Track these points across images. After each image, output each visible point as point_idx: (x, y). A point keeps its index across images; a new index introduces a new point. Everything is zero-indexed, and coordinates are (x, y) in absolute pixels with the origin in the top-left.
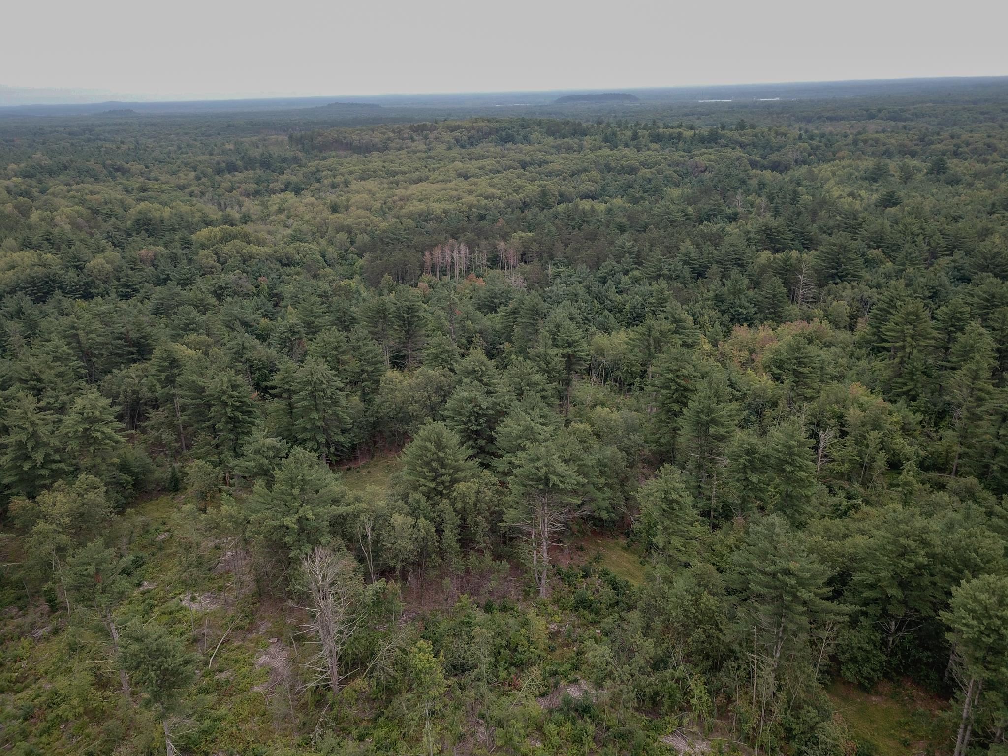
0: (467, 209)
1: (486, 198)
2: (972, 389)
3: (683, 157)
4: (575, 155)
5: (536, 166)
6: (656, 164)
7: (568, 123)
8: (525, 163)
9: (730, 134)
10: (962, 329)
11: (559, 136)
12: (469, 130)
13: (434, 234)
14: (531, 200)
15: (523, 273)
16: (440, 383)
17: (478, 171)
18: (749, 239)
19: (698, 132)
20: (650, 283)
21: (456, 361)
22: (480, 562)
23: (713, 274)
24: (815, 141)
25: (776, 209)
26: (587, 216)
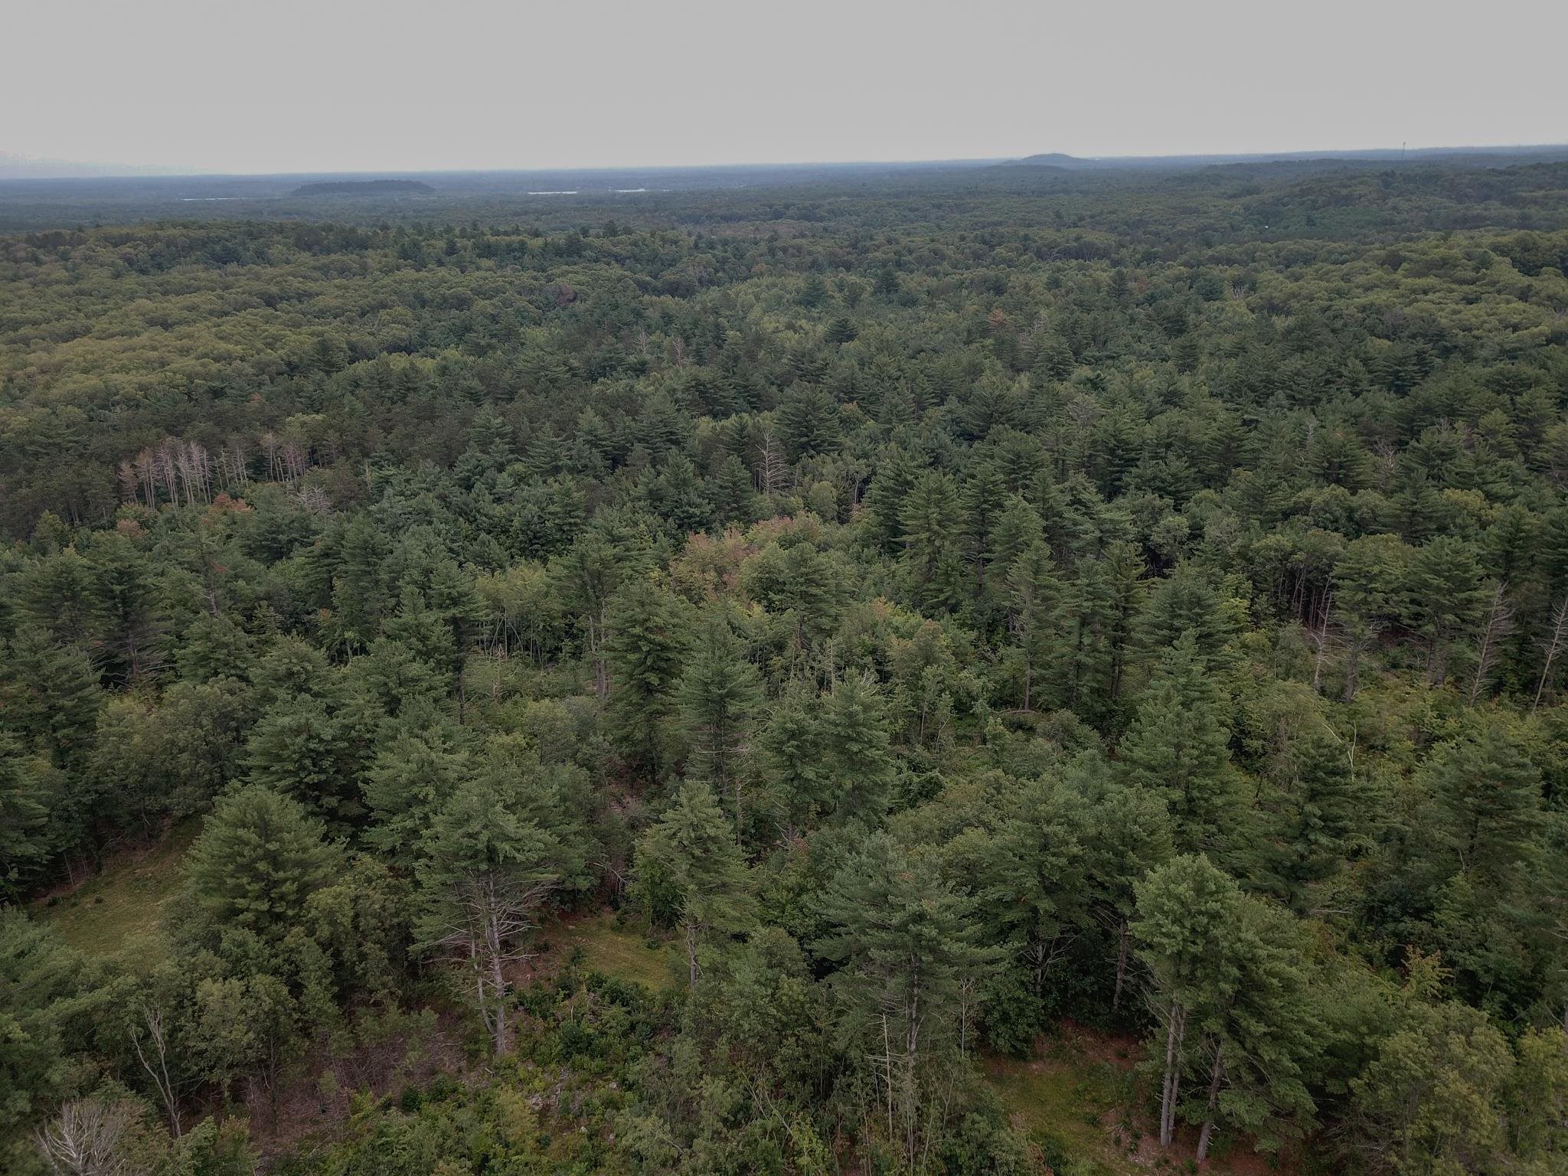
0: (185, 381)
1: (217, 360)
2: (1036, 588)
3: (536, 279)
4: (357, 281)
5: (294, 301)
6: (498, 291)
7: (329, 229)
8: (271, 297)
9: (597, 242)
10: (1000, 506)
11: (321, 251)
12: (149, 242)
13: (129, 429)
14: (301, 358)
15: (321, 485)
16: (224, 706)
17: (185, 314)
18: (677, 401)
19: (549, 240)
20: (545, 482)
21: (246, 659)
22: (381, 1025)
23: (639, 459)
24: (718, 251)
25: (698, 354)
26: (410, 380)
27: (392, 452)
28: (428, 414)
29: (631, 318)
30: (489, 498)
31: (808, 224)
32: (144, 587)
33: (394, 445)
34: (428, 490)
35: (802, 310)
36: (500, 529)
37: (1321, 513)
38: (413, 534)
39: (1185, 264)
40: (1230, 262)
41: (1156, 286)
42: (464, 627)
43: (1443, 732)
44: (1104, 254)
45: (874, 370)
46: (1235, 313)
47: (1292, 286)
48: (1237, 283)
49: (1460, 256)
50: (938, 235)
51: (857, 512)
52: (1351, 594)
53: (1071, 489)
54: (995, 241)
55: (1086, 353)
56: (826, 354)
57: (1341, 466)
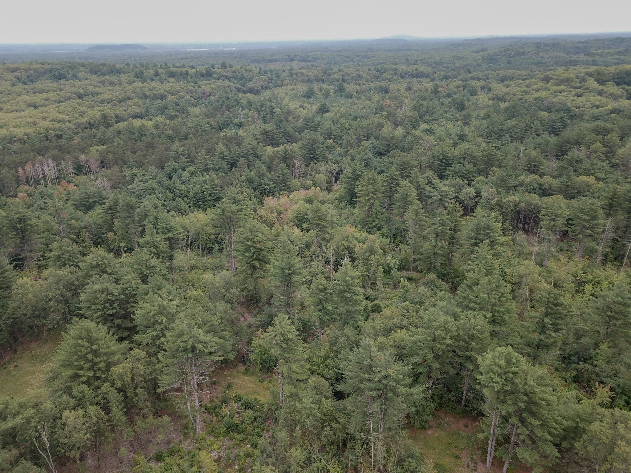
0: (45, 132)
1: (58, 122)
2: (416, 221)
3: (193, 87)
4: (117, 87)
5: (91, 96)
6: (177, 92)
7: (104, 65)
8: (81, 94)
9: (218, 71)
10: (397, 185)
11: (101, 75)
12: (26, 70)
13: (21, 153)
14: (95, 121)
15: (106, 177)
16: (69, 280)
17: (44, 102)
18: (257, 139)
19: (198, 70)
20: (203, 175)
21: (77, 258)
22: (145, 424)
23: (242, 165)
24: (269, 75)
25: (264, 118)
26: (142, 131)
27: (136, 162)
28: (151, 146)
29: (235, 103)
30: (179, 182)
31: (305, 63)
32: (31, 225)
33: (137, 159)
34: (153, 179)
35: (305, 99)
36: (185, 196)
37: (528, 186)
38: (148, 199)
39: (461, 80)
40: (479, 79)
41: (451, 90)
42: (173, 241)
43: (585, 280)
44: (427, 76)
45: (339, 125)
46: (484, 101)
47: (506, 90)
48: (482, 88)
49: (574, 77)
50: (359, 68)
51: (335, 187)
52: (549, 222)
53: (427, 177)
54: (383, 70)
55: (425, 118)
56: (318, 119)
57: (535, 166)
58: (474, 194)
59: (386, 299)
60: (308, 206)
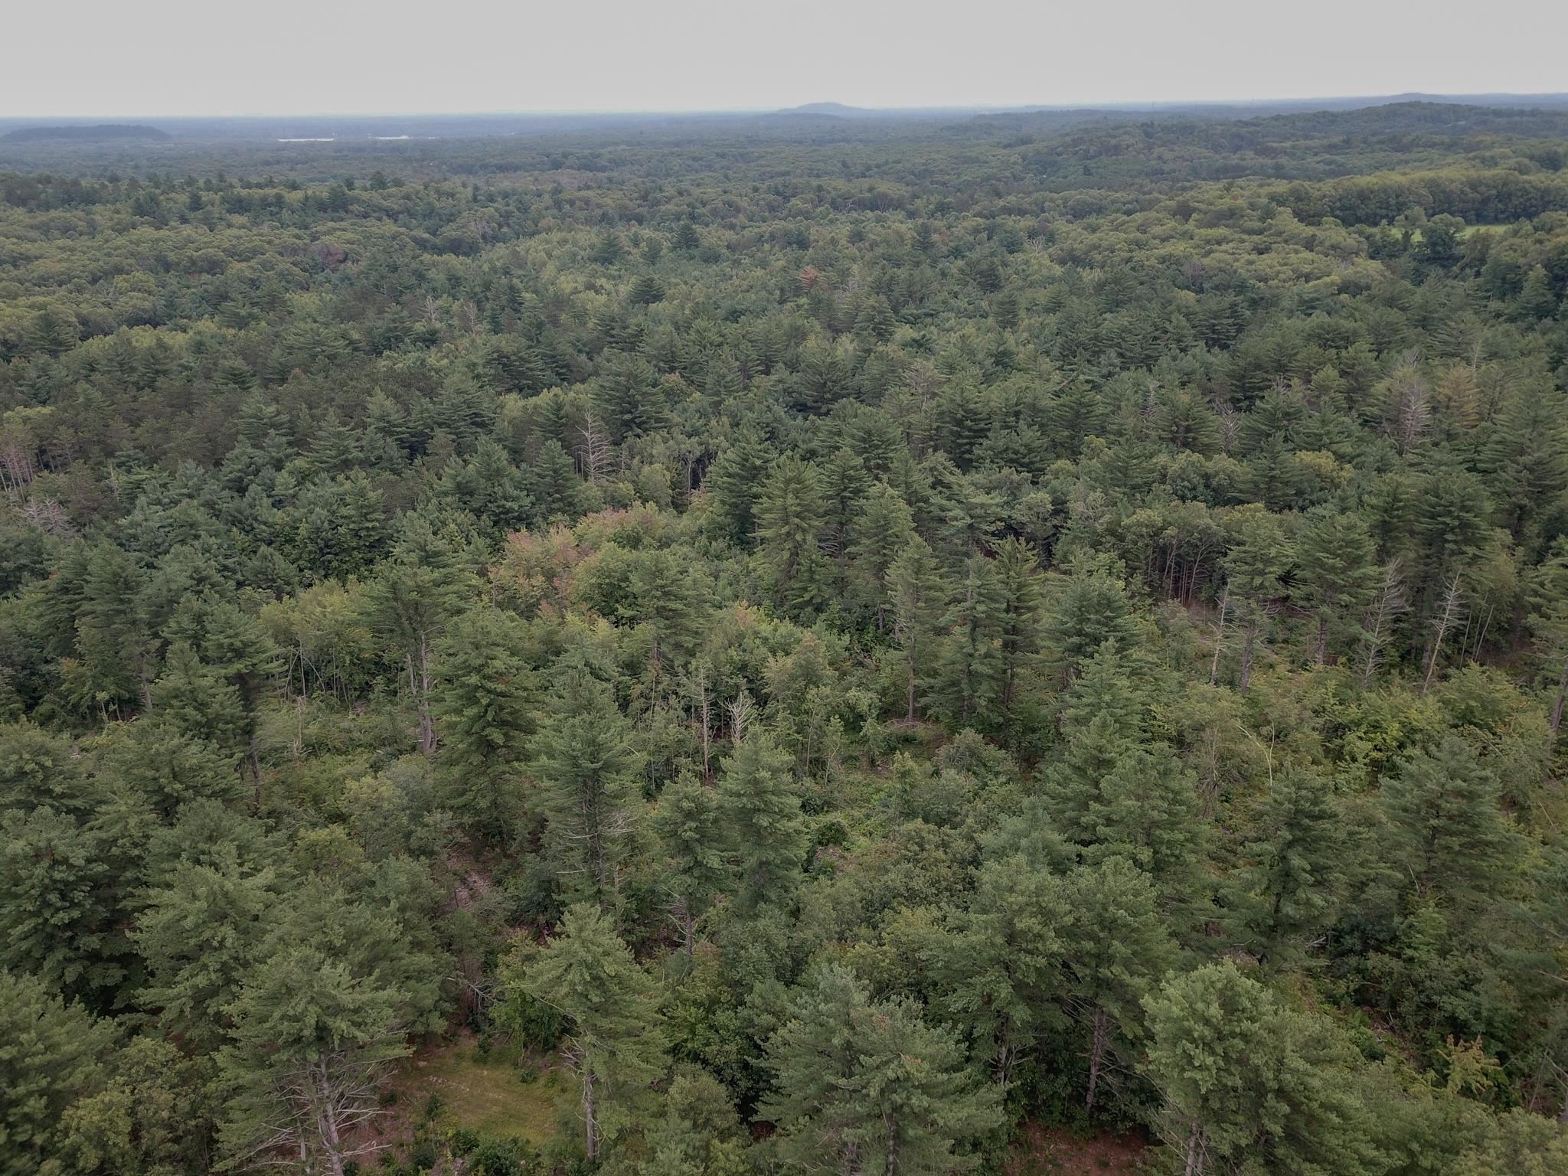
2: (918, 590)
3: (298, 237)
4: (84, 241)
5: (8, 267)
6: (255, 252)
7: (47, 180)
9: (365, 196)
10: (860, 492)
11: (39, 207)
14: (20, 337)
15: (53, 494)
18: (478, 377)
19: (310, 192)
20: (333, 479)
23: (442, 447)
24: (500, 204)
25: (494, 320)
26: (157, 361)
27: (143, 448)
28: (184, 403)
29: (413, 281)
30: (267, 502)
31: (590, 175)
33: (142, 441)
34: (190, 496)
35: (597, 266)
36: (283, 539)
37: (1179, 481)
38: (176, 556)
39: (980, 215)
40: (1022, 212)
41: (959, 239)
42: (253, 684)
43: (1345, 720)
44: (898, 205)
45: (693, 336)
46: (1041, 265)
47: (1092, 238)
48: (1032, 235)
49: (1245, 206)
50: (729, 186)
51: (696, 498)
52: (1248, 579)
53: (931, 469)
54: (789, 192)
55: (904, 311)
56: (636, 320)
57: (1188, 429)
58: (1050, 507)
59: (851, 802)
60: (628, 555)
